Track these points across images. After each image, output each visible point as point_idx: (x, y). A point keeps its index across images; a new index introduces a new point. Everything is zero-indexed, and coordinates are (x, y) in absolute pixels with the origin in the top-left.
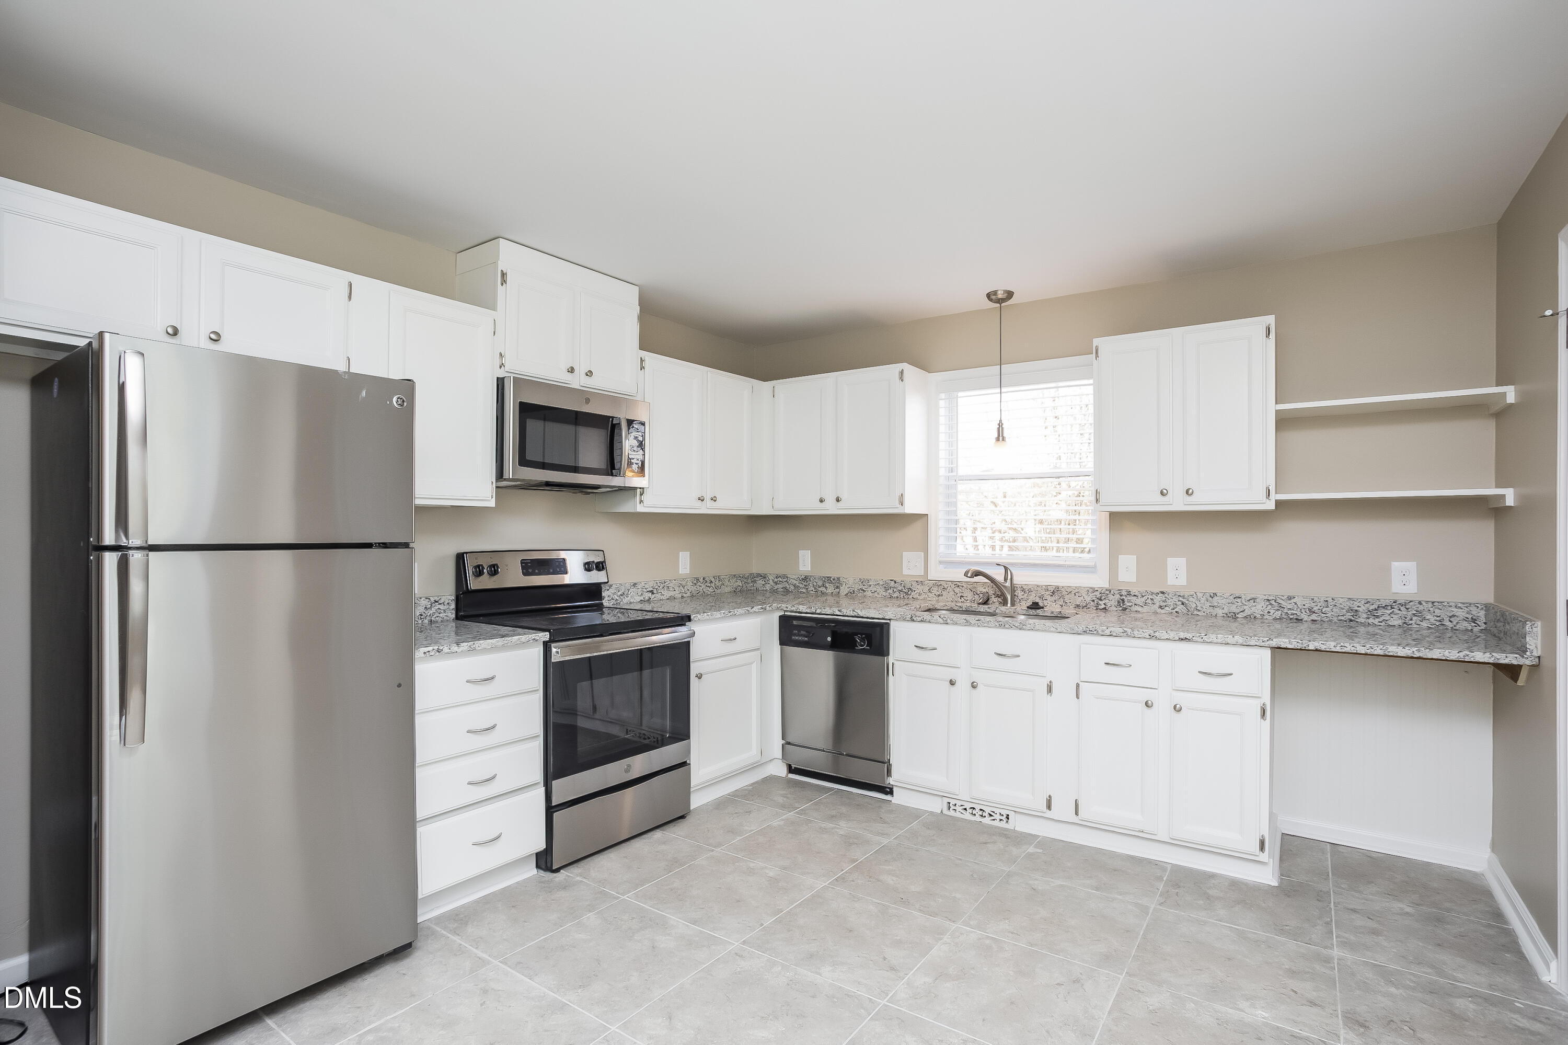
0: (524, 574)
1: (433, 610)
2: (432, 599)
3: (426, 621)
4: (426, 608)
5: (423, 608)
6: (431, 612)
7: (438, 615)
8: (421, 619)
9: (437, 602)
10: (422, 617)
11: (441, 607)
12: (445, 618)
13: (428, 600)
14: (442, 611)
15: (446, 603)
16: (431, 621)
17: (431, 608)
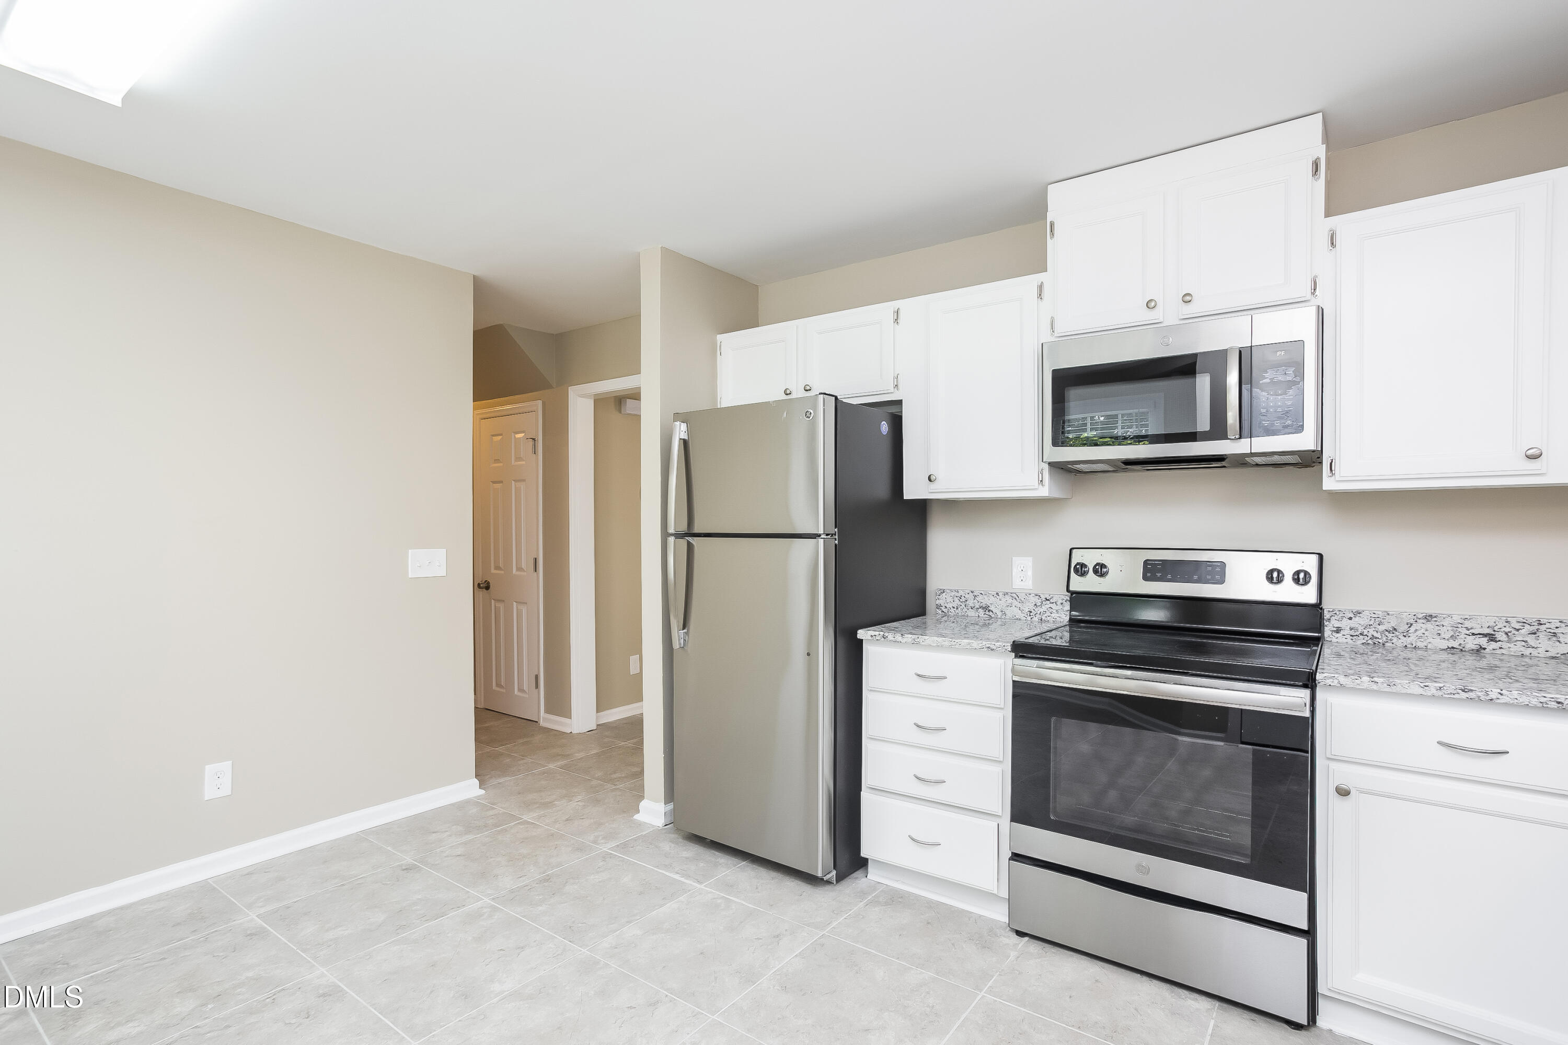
0: (1145, 578)
1: (1044, 608)
2: (1043, 597)
3: (1036, 619)
4: (1036, 605)
5: (1033, 604)
6: (1042, 610)
7: (1050, 614)
8: (1030, 616)
9: (1048, 600)
10: (1031, 614)
11: (1053, 606)
12: (1058, 619)
13: (1038, 597)
14: (1055, 611)
15: (1058, 603)
16: (1041, 620)
17: (1041, 605)
